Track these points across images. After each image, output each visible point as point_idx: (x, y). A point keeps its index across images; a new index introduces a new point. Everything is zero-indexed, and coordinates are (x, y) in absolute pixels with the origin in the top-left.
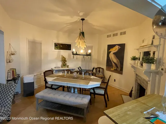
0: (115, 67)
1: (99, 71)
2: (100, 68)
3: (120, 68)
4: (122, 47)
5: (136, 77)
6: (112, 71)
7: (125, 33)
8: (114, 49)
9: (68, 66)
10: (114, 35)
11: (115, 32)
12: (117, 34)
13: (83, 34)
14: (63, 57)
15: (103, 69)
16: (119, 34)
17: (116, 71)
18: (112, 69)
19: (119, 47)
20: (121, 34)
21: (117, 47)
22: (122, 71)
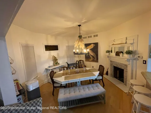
0: (92, 59)
1: (81, 63)
2: (80, 60)
3: (96, 59)
4: (96, 45)
5: (111, 63)
6: (90, 61)
7: (97, 36)
8: (90, 46)
9: (59, 63)
10: (89, 37)
11: (90, 35)
12: (91, 37)
13: (80, 37)
14: (54, 57)
15: (83, 61)
16: (93, 36)
17: (93, 61)
18: (90, 60)
19: (94, 45)
20: (94, 36)
21: (92, 45)
22: (98, 60)
